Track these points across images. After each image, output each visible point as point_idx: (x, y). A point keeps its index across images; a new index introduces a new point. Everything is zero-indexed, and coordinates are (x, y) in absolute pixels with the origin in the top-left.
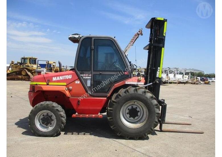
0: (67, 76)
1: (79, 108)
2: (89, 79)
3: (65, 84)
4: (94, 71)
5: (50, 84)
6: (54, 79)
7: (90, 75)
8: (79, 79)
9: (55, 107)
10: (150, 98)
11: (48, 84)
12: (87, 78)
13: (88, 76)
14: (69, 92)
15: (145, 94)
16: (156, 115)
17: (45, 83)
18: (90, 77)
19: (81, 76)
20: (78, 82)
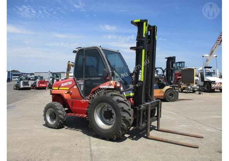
0: (69, 82)
1: (73, 108)
2: (82, 84)
3: (68, 89)
4: (85, 77)
5: (60, 88)
6: (62, 85)
7: (83, 81)
8: (76, 84)
9: (55, 106)
10: (116, 101)
11: (58, 89)
12: (81, 83)
13: (82, 82)
14: (70, 95)
15: (112, 97)
16: (123, 118)
17: (57, 88)
18: (83, 82)
19: (77, 82)
20: (75, 87)
